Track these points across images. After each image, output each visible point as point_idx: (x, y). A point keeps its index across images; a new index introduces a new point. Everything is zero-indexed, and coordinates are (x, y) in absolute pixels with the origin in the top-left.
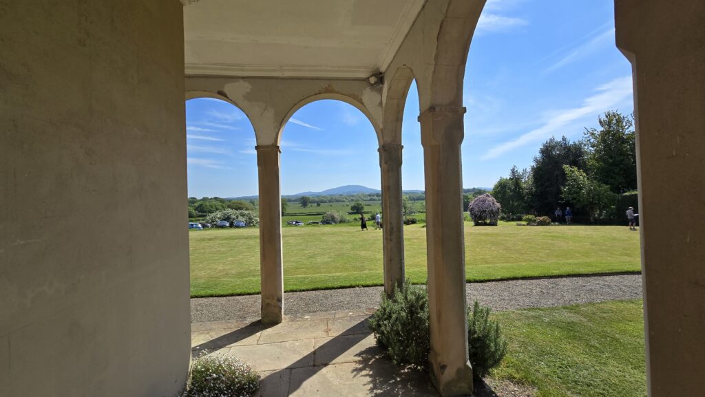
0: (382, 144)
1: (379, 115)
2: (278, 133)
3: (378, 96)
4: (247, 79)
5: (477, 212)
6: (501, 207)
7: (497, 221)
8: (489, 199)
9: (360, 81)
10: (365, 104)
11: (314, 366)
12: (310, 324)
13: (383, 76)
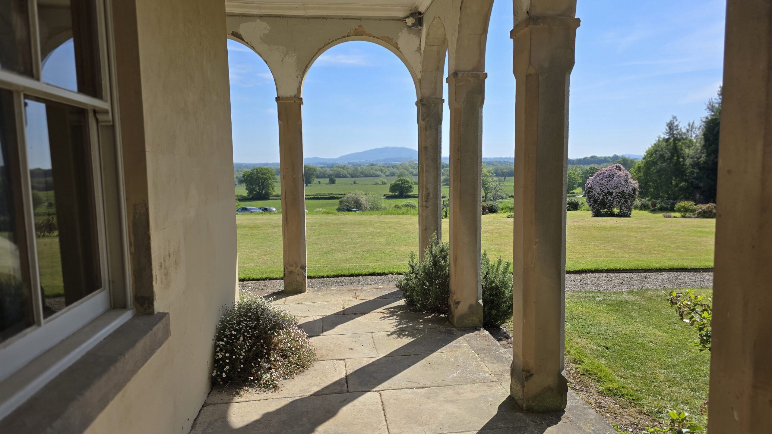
0: (420, 97)
1: (417, 61)
2: (301, 83)
3: (417, 40)
4: (265, 18)
5: (599, 194)
6: (640, 186)
7: (630, 210)
8: (619, 173)
9: (396, 21)
10: (401, 49)
11: (344, 314)
12: (337, 293)
13: (422, 17)
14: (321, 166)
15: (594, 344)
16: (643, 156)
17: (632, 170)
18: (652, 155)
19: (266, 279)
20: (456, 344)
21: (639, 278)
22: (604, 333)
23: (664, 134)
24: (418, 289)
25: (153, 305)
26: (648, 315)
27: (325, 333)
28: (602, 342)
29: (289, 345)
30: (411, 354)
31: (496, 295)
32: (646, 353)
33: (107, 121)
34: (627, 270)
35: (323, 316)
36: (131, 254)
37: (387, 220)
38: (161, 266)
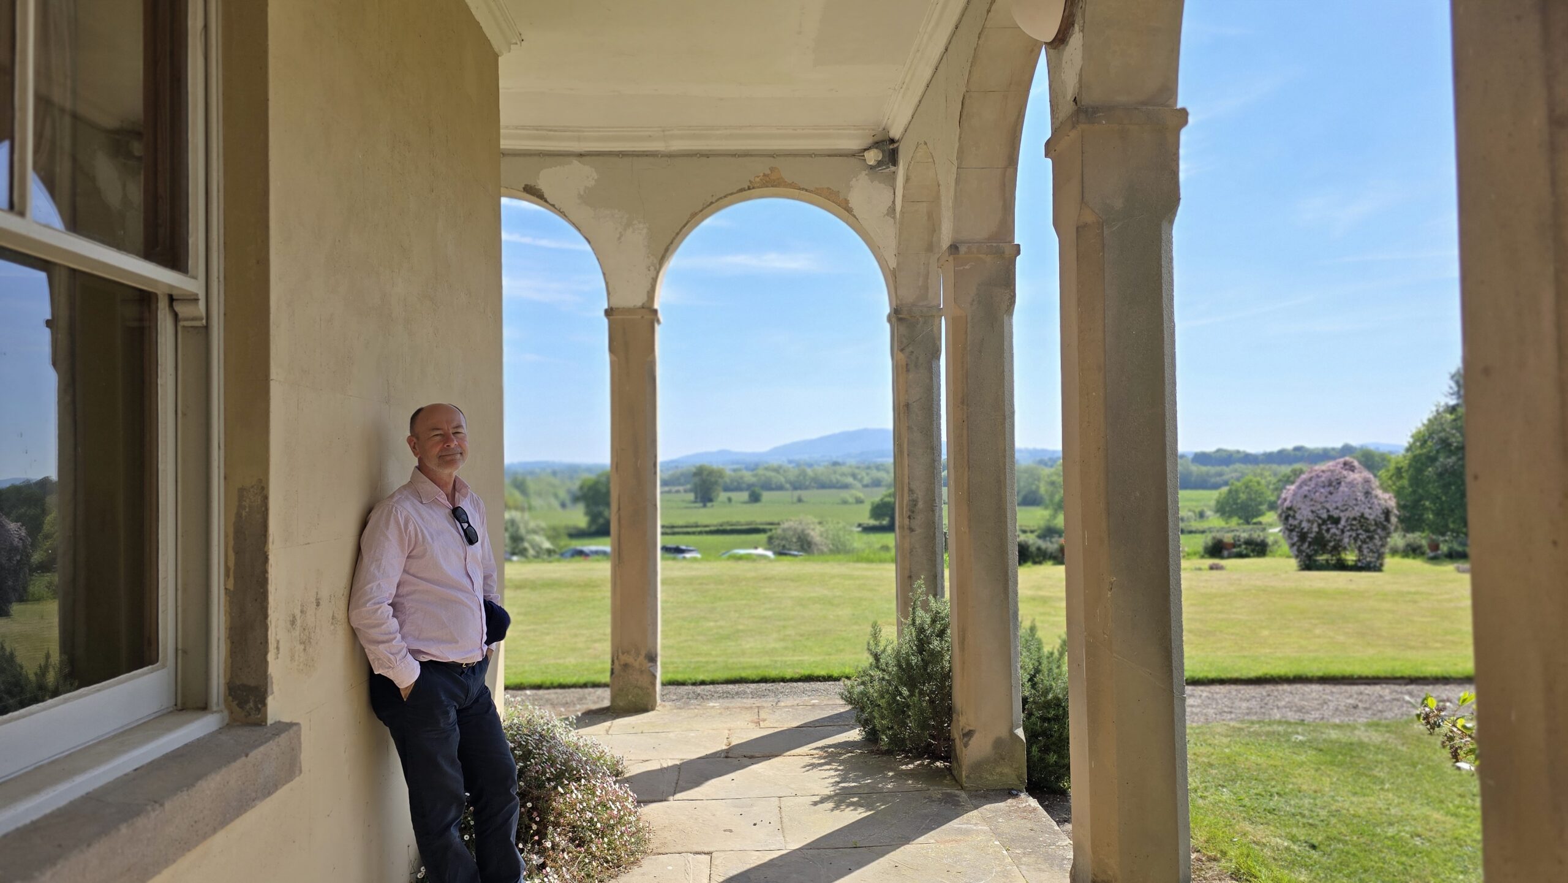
0: (895, 305)
1: (888, 233)
2: (654, 280)
3: (887, 194)
4: (587, 159)
5: (1309, 521)
6: (1398, 505)
7: (1381, 556)
8: (1352, 476)
9: (845, 158)
10: (855, 212)
11: (726, 757)
12: (721, 714)
13: (897, 148)
14: (735, 467)
15: (1282, 836)
16: (1406, 445)
17: (1382, 473)
18: (1425, 442)
19: (585, 686)
20: (960, 826)
21: (1395, 695)
22: (1306, 813)
23: (1446, 396)
24: (882, 702)
25: (265, 705)
26: (1412, 775)
27: (678, 796)
28: (1301, 833)
29: (589, 815)
30: (858, 846)
31: (1056, 719)
32: (1404, 859)
33: (194, 319)
34: (1367, 678)
35: (681, 760)
36: (226, 594)
37: (856, 573)
38: (293, 622)
